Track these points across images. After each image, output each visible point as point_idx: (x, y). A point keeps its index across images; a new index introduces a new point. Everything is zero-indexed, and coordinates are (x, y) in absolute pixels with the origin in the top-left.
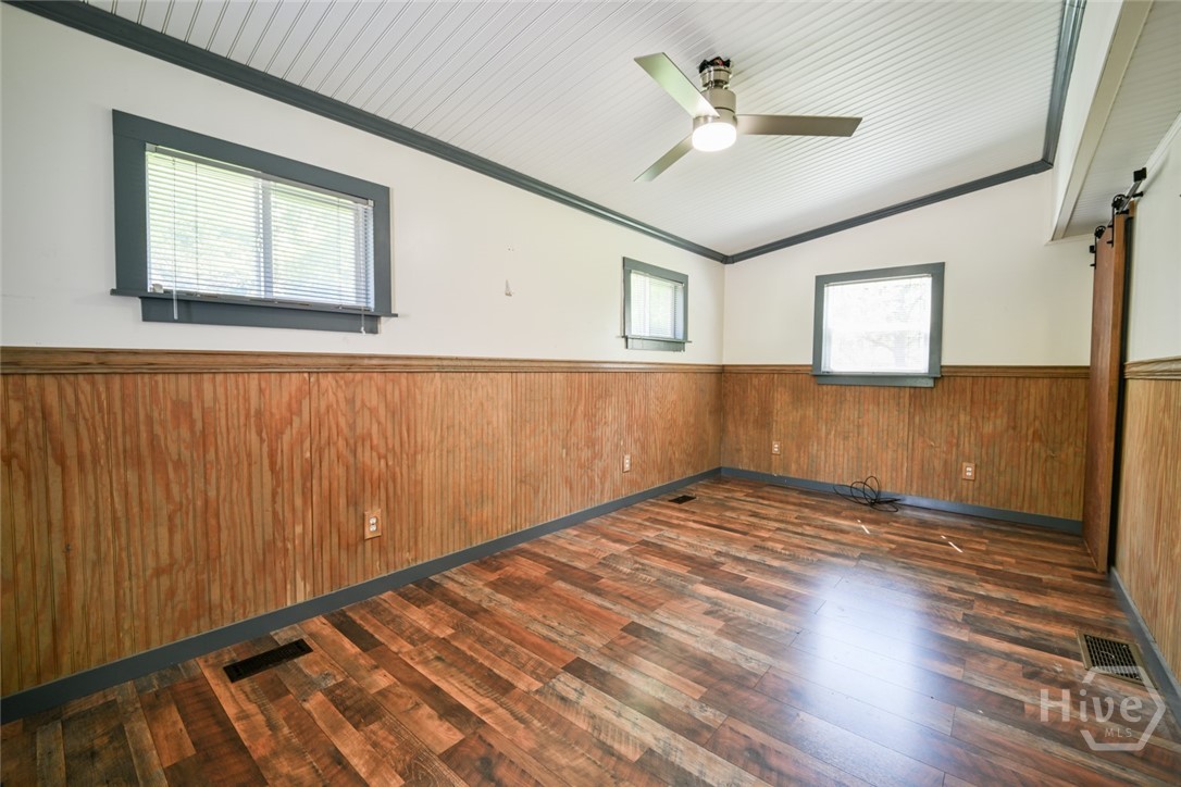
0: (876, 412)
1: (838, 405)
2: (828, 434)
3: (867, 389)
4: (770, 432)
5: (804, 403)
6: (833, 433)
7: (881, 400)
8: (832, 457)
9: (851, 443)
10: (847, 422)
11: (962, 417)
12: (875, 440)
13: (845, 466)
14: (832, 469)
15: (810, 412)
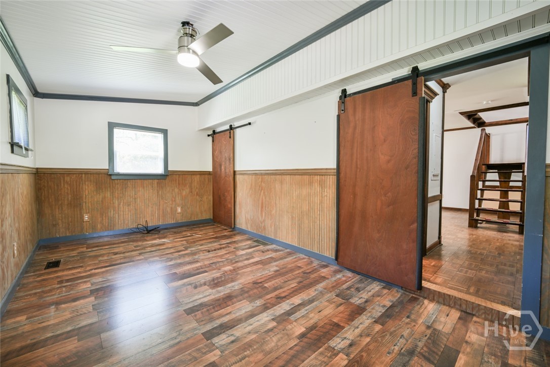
0: (143, 190)
1: (124, 189)
2: (119, 205)
3: (138, 181)
4: (81, 209)
5: (104, 190)
6: (122, 203)
7: (145, 185)
8: (122, 216)
9: (132, 207)
10: (129, 197)
11: (176, 190)
12: (143, 204)
13: (129, 219)
14: (122, 222)
15: (108, 194)
